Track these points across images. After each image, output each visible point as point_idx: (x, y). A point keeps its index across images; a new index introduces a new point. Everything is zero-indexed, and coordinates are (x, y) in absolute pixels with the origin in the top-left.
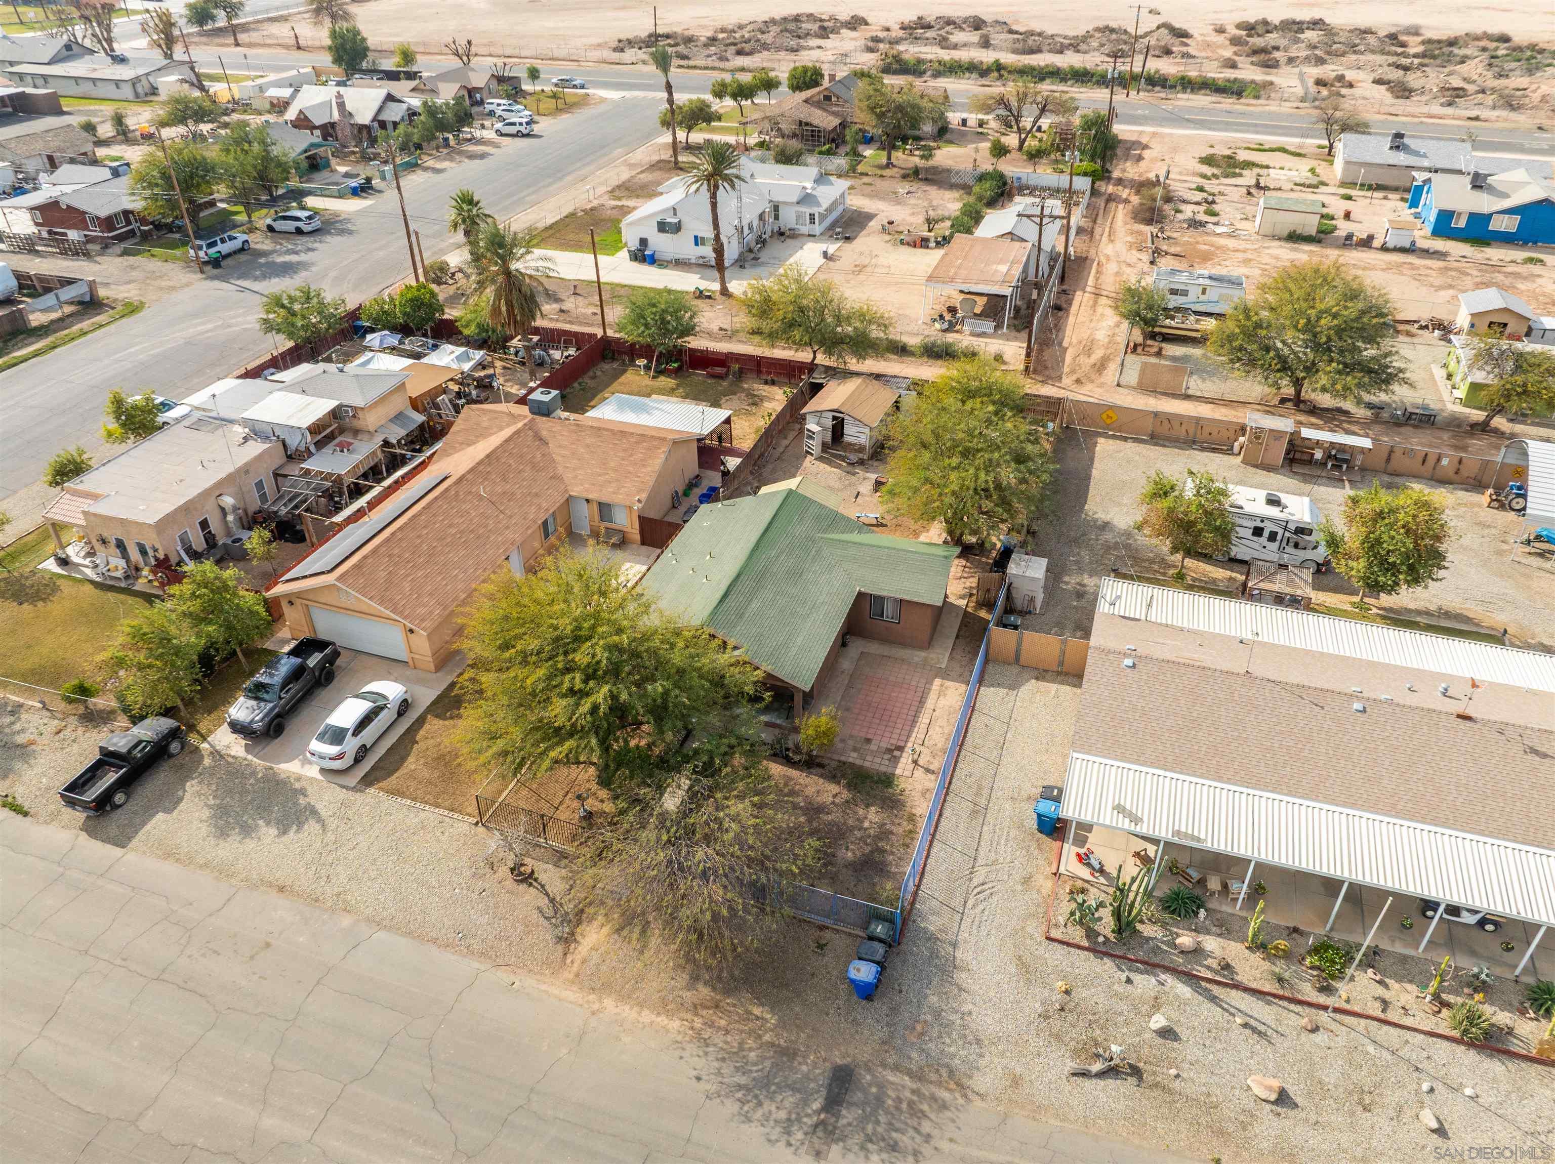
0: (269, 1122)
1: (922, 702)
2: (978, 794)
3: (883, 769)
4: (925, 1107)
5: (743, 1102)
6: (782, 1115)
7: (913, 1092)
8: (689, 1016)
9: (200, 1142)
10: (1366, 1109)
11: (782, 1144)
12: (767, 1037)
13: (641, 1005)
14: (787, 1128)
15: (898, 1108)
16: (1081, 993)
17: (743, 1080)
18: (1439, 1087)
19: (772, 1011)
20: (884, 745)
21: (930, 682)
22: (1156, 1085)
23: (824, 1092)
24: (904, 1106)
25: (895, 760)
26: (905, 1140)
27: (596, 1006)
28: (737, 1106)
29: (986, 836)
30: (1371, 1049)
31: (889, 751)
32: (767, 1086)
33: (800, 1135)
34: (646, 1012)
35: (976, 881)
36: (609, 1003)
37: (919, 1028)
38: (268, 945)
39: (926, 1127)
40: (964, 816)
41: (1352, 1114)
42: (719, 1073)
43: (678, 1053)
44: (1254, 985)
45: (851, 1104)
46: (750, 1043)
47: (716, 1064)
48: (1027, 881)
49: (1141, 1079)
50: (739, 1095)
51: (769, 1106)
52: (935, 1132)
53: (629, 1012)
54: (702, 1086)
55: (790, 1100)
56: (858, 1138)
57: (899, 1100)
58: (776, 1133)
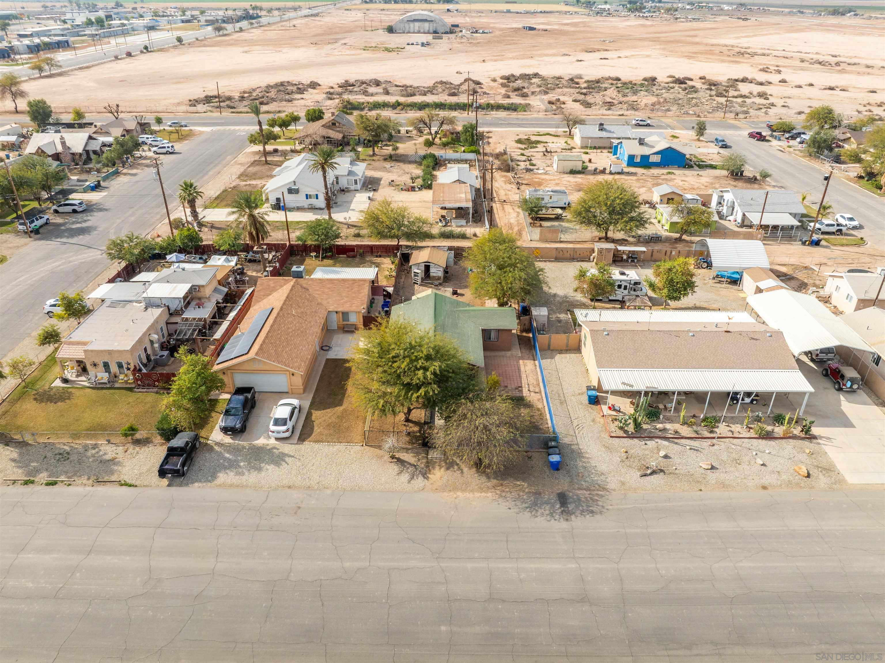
0: (347, 564)
1: (519, 370)
2: (559, 396)
3: (518, 395)
4: (596, 498)
5: (531, 512)
6: (547, 512)
7: (589, 494)
8: (493, 490)
9: (322, 578)
10: (739, 464)
11: (553, 520)
12: (527, 490)
13: (472, 491)
14: (551, 514)
15: (587, 500)
16: (631, 452)
17: (527, 505)
18: (758, 453)
19: (523, 481)
20: (513, 387)
21: (518, 362)
22: (671, 473)
23: (558, 502)
24: (589, 499)
25: (521, 391)
26: (594, 509)
27: (455, 496)
28: (529, 514)
29: (570, 410)
30: (733, 447)
31: (516, 388)
32: (536, 505)
33: (557, 516)
34: (476, 493)
35: (575, 425)
36: (459, 493)
37: (580, 475)
38: (299, 508)
39: (600, 503)
40: (558, 404)
41: (736, 467)
42: (516, 505)
43: (496, 503)
44: (688, 436)
45: (570, 503)
46: (521, 494)
47: (514, 503)
48: (593, 420)
49: (664, 472)
50: (528, 510)
51: (540, 511)
52: (604, 505)
53: (471, 495)
54: (512, 510)
55: (547, 507)
56: (579, 512)
57: (586, 498)
58: (549, 518)
